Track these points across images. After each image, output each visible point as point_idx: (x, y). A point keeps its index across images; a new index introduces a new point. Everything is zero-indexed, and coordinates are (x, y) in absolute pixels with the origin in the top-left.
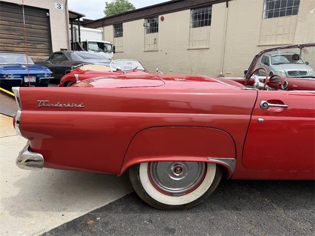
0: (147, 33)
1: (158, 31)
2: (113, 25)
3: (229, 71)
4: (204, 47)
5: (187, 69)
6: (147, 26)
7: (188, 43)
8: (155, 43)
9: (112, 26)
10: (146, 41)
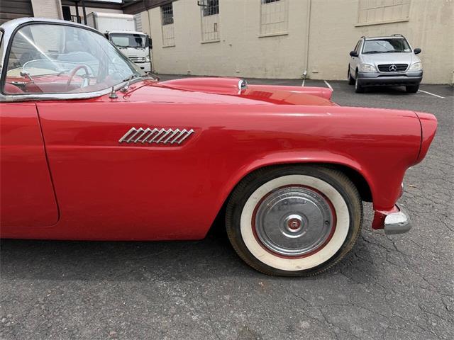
0: (205, 16)
1: (218, 13)
2: (161, 6)
3: (315, 68)
4: (281, 33)
5: (259, 68)
6: (204, 6)
7: (259, 27)
8: (215, 30)
9: (159, 8)
10: (204, 28)
